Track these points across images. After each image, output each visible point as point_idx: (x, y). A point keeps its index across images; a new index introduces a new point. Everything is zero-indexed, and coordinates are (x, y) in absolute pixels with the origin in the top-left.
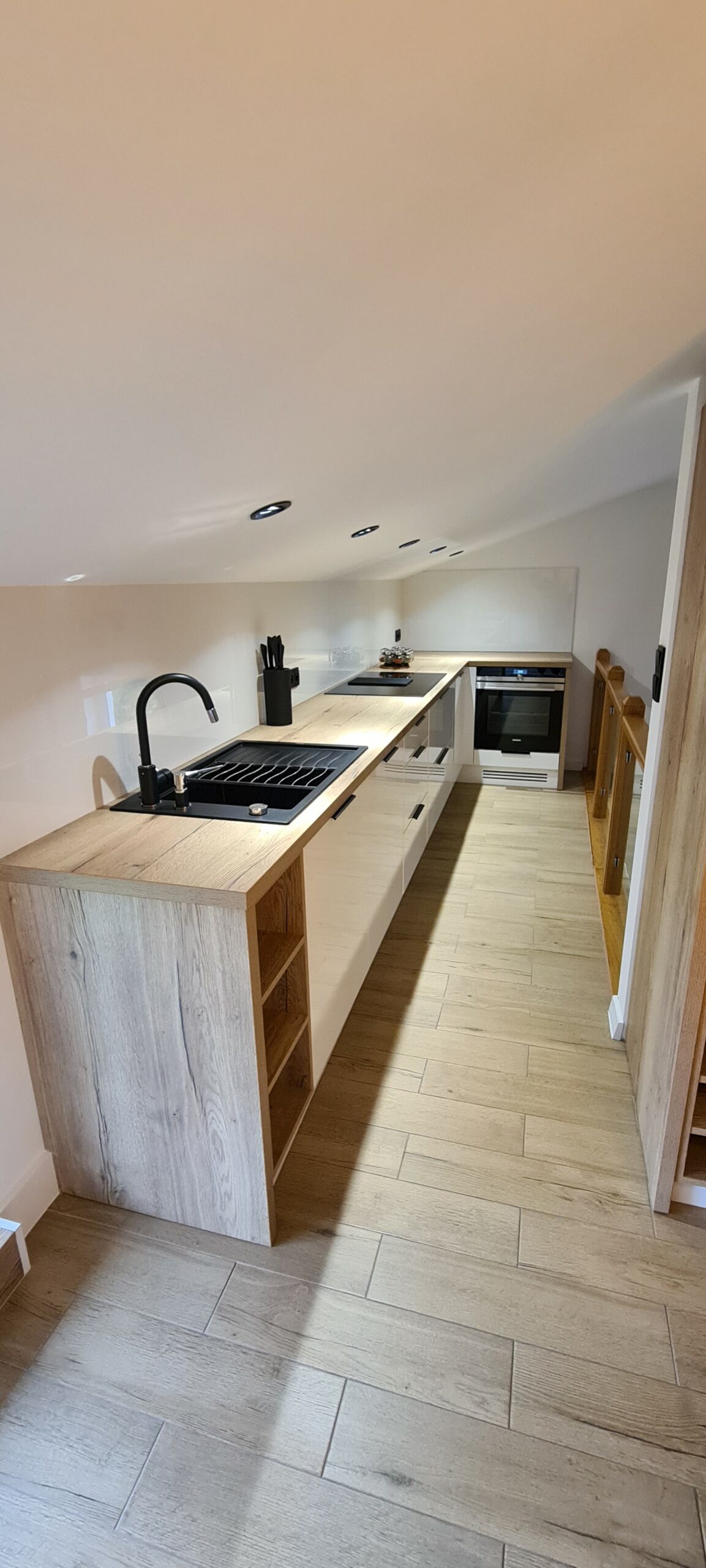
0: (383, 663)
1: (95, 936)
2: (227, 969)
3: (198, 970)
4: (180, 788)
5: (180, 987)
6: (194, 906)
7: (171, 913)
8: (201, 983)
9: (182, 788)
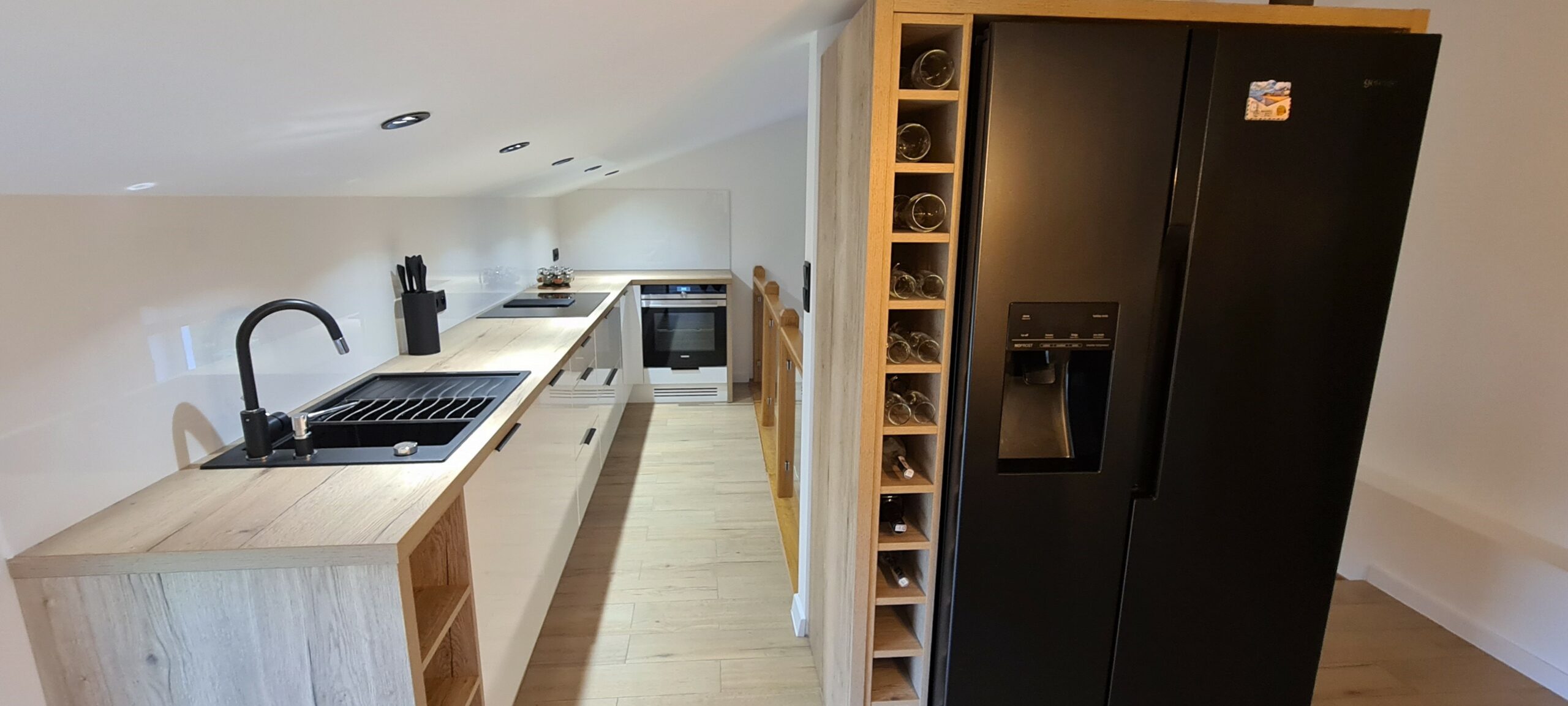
0: (541, 284)
1: (186, 630)
2: (376, 637)
3: (338, 645)
4: (301, 433)
5: (312, 670)
6: (328, 569)
7: (298, 582)
8: (341, 661)
9: (303, 433)
